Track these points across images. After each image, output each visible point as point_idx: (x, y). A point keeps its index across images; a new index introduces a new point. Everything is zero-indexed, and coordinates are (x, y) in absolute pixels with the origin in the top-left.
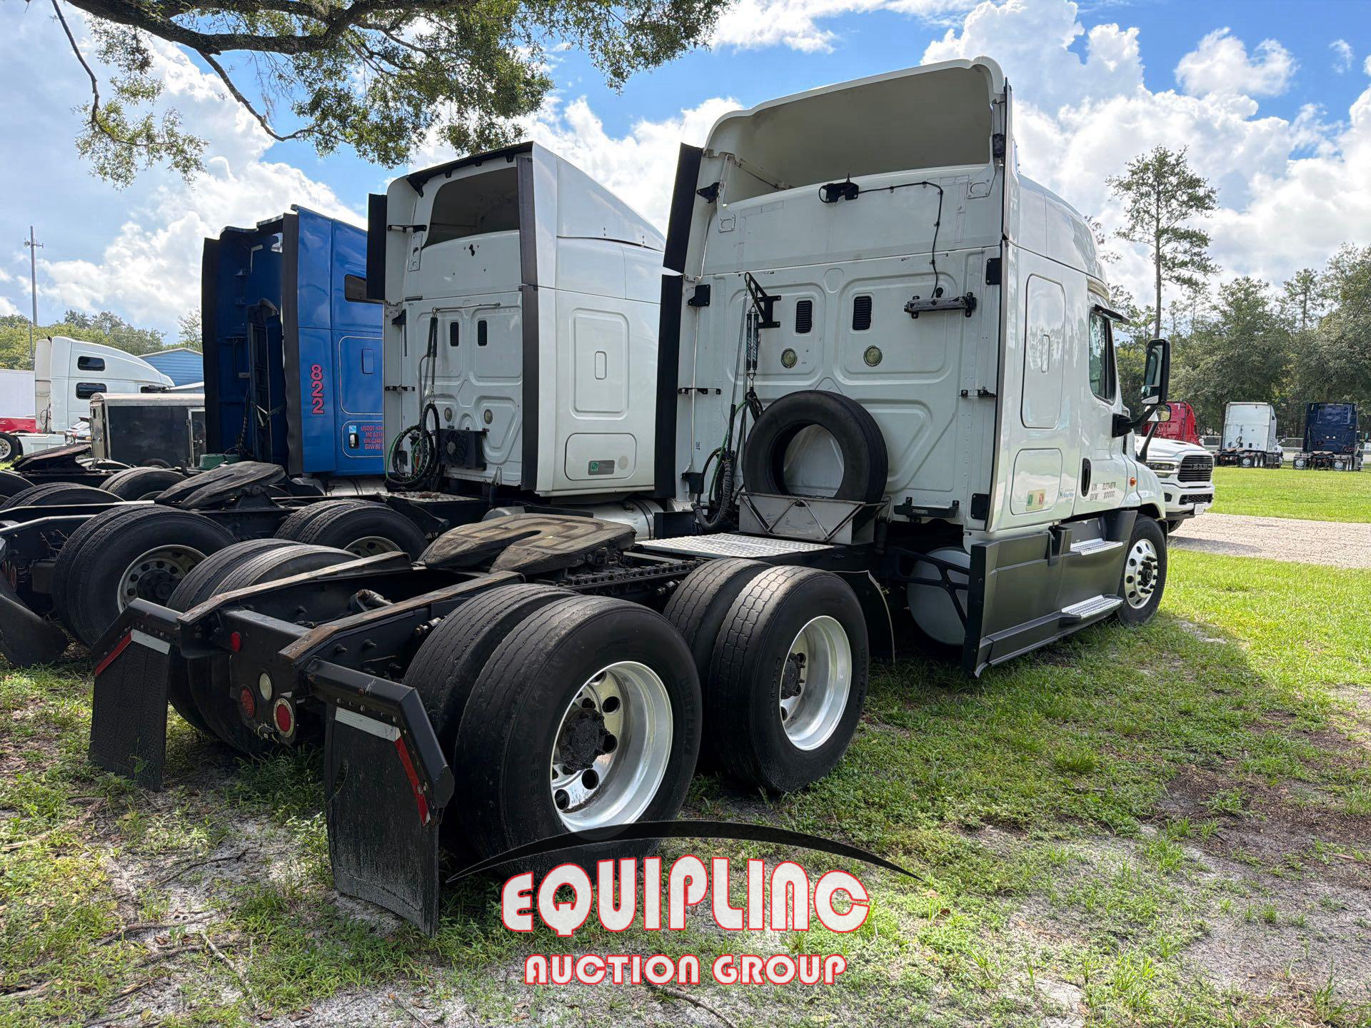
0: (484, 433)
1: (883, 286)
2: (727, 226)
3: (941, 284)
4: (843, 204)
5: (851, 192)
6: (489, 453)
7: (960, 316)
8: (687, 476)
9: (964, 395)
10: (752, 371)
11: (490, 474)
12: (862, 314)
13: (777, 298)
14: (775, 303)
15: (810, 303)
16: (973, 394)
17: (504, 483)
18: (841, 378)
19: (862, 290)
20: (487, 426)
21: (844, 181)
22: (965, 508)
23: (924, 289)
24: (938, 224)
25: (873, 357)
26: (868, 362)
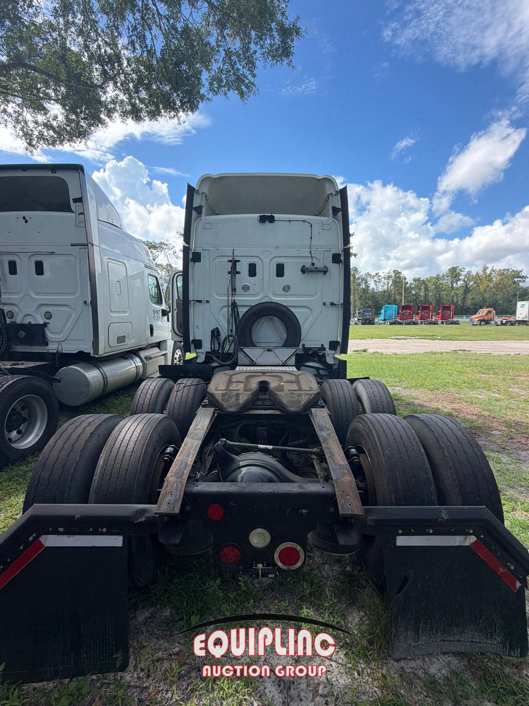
0: (45, 325)
1: (289, 260)
2: (208, 226)
3: (314, 261)
4: (267, 225)
5: (271, 219)
6: (49, 335)
7: (322, 274)
8: (194, 341)
9: (324, 304)
10: (234, 293)
11: (52, 348)
12: (280, 271)
13: (238, 261)
14: (237, 263)
15: (255, 264)
16: (328, 304)
17: (64, 352)
18: (272, 296)
19: (280, 261)
20: (47, 321)
21: (270, 215)
22: (327, 346)
23: (307, 263)
24: (311, 238)
25: (287, 288)
26: (284, 290)
